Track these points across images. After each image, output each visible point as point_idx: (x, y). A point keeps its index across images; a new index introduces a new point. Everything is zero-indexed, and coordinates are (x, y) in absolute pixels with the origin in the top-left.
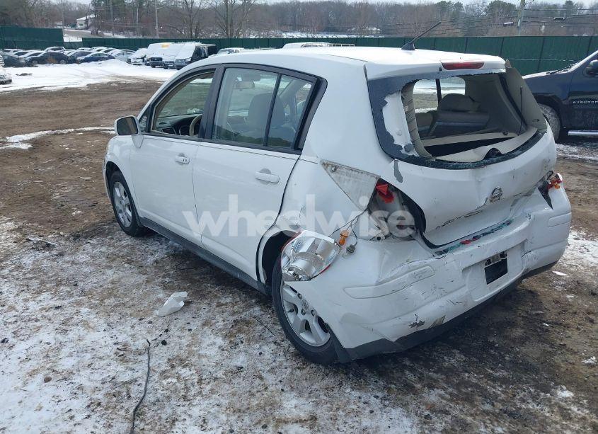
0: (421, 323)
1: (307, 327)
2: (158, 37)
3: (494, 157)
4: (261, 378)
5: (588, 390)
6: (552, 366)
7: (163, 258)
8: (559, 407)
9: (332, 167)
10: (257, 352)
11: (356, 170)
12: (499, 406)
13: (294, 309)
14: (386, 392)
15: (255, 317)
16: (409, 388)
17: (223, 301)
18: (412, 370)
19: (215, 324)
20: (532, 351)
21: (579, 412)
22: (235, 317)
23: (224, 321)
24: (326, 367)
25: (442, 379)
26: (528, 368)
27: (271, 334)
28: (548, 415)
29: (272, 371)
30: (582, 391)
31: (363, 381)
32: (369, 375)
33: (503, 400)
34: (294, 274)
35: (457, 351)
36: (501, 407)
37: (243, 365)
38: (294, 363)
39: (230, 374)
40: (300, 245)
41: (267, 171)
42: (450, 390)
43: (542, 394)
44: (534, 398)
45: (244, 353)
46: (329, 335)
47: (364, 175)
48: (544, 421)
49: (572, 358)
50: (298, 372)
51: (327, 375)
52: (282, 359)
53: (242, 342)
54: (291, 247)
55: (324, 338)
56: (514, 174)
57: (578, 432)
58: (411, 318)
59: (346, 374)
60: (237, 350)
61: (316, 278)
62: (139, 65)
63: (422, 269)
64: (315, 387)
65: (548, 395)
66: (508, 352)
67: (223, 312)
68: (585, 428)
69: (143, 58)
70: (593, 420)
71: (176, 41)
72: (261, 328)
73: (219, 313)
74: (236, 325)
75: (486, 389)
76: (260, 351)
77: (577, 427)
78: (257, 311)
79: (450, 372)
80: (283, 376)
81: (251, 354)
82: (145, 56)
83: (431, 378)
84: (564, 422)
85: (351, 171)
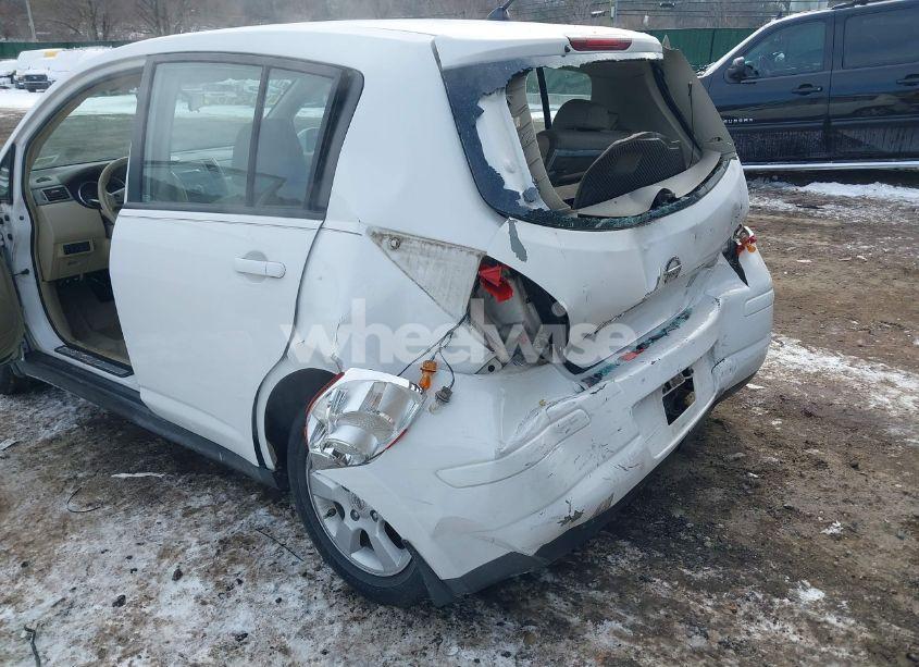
0: (578, 515)
1: (364, 540)
2: (34, 40)
3: (666, 204)
4: (285, 651)
5: (844, 582)
6: (779, 546)
7: (70, 431)
8: (809, 620)
9: (393, 241)
10: (272, 599)
11: (441, 244)
12: (716, 636)
13: (337, 510)
14: (521, 643)
15: (259, 530)
16: (559, 628)
17: (195, 503)
18: (559, 590)
19: (183, 550)
20: (742, 525)
21: (841, 625)
22: (222, 534)
23: (200, 543)
24: (407, 610)
25: (613, 600)
26: (742, 557)
27: (294, 559)
28: (795, 638)
29: (305, 633)
30: (835, 584)
31: (478, 628)
32: (485, 612)
33: (719, 624)
34: (335, 453)
35: (626, 543)
36: (720, 638)
37: (247, 630)
38: (345, 610)
39: (223, 653)
40: (343, 398)
41: (258, 256)
42: (631, 619)
43: (777, 600)
44: (767, 610)
45: (245, 605)
46: (408, 556)
47: (453, 252)
48: (792, 651)
49: (806, 529)
50: (356, 629)
51: (410, 625)
52: (321, 605)
53: (240, 582)
54: (326, 403)
55: (399, 560)
56: (696, 231)
57: (848, 662)
58: (561, 510)
59: (445, 617)
60: (233, 599)
61: (379, 458)
62: (5, 88)
63: (570, 416)
64: (389, 653)
65: (786, 600)
66: (708, 532)
67: (198, 526)
68: (856, 653)
69: (11, 76)
70: (865, 635)
71: (68, 45)
72: (274, 548)
73: (189, 528)
74: (224, 549)
75: (688, 609)
76: (278, 596)
77: (844, 652)
78: (262, 515)
79: (621, 585)
80: (328, 641)
81: (260, 605)
82: (14, 73)
83: (593, 602)
84: (823, 649)
85: (427, 246)
